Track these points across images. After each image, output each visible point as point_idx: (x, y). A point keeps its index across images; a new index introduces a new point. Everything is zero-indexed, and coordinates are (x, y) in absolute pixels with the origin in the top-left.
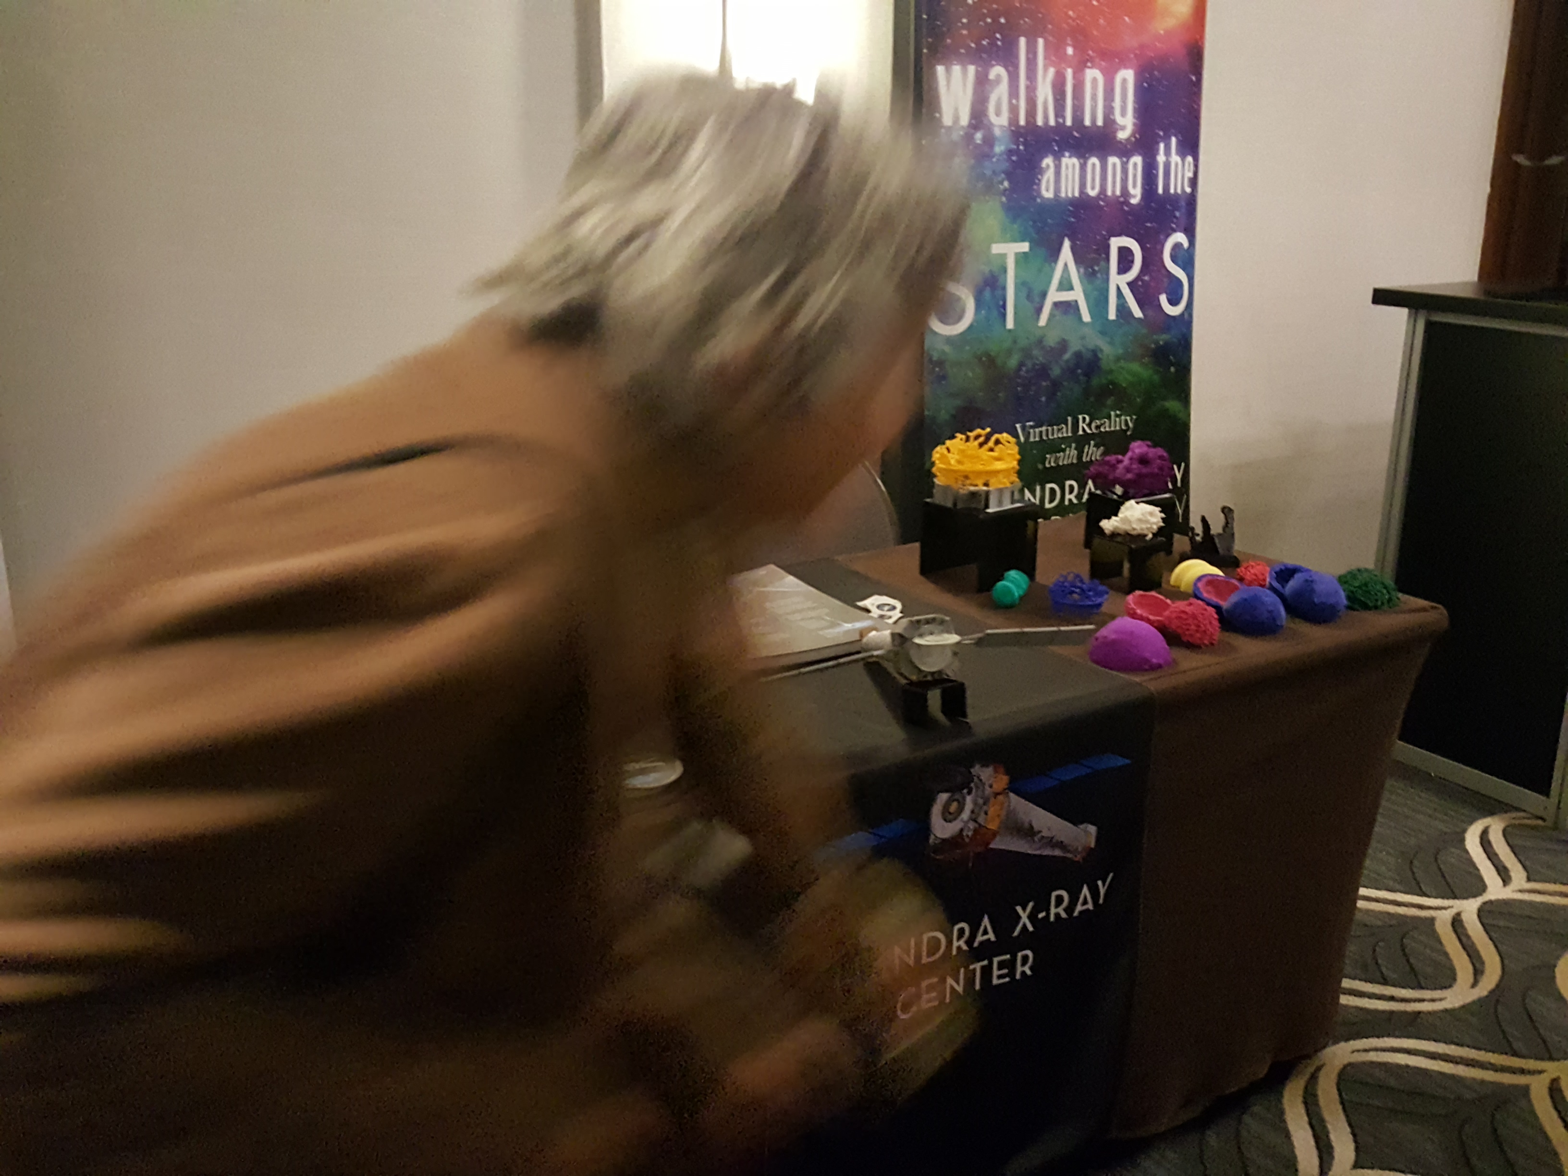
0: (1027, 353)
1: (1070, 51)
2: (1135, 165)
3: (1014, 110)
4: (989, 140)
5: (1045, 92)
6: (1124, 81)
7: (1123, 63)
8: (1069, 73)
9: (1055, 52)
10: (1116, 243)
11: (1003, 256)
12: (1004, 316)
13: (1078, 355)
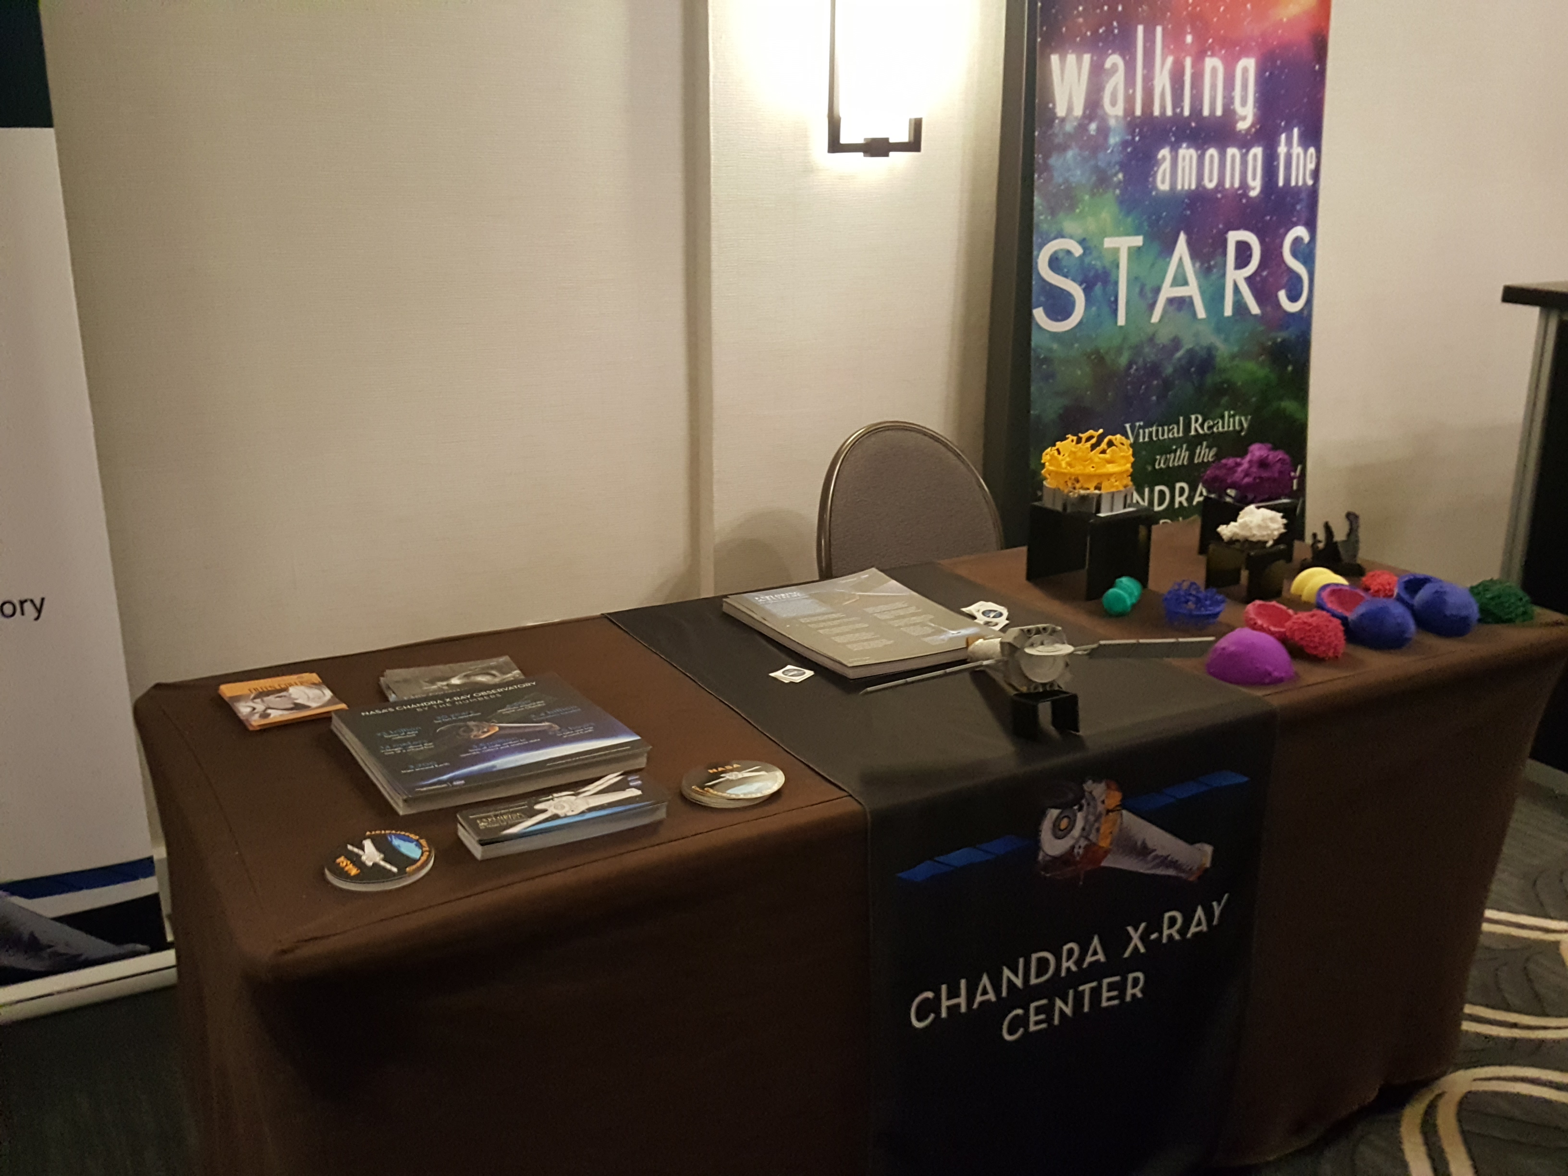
0: (1137, 350)
1: (1189, 39)
2: (1255, 156)
3: (1130, 100)
4: (1104, 131)
5: (1162, 81)
6: (1245, 70)
7: (1245, 52)
8: (1188, 62)
9: (1174, 39)
10: (1234, 237)
11: (1116, 251)
12: (1115, 312)
13: (1190, 352)
